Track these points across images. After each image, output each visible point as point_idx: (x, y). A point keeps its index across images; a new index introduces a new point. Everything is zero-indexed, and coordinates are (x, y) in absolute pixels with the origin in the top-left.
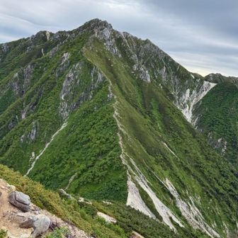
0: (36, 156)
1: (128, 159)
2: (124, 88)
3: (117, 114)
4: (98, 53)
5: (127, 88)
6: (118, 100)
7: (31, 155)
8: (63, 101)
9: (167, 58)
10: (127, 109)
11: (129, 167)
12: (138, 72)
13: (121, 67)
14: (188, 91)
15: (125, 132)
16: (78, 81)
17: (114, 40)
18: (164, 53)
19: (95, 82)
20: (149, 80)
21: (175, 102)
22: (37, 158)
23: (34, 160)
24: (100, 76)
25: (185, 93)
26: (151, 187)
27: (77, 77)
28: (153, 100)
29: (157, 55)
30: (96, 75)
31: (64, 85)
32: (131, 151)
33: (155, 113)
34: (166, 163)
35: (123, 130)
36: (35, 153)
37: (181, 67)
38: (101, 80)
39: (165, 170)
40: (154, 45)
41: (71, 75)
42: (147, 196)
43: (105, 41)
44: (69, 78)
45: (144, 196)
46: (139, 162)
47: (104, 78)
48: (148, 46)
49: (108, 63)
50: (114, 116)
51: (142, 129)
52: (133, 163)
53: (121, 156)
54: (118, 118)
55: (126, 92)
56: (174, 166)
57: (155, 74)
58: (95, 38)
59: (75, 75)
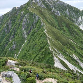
0: (17, 55)
1: (53, 48)
2: (48, 20)
3: (46, 31)
4: (35, 8)
5: (50, 20)
6: (46, 25)
7: (15, 55)
8: (24, 31)
9: (68, 5)
10: (50, 28)
11: (54, 52)
12: (54, 12)
13: (46, 12)
14: (80, 17)
15: (50, 38)
16: (28, 21)
17: (41, 2)
18: (66, 4)
19: (35, 20)
20: (60, 15)
21: (75, 23)
22: (17, 56)
23: (16, 57)
24: (37, 17)
25: (79, 18)
26: (66, 59)
27: (27, 20)
28: (63, 23)
29: (63, 5)
30: (35, 17)
31: (23, 24)
32: (54, 45)
33: (65, 28)
34: (72, 48)
35: (49, 37)
36: (16, 54)
37: (75, 8)
38: (38, 19)
39: (72, 51)
40: (61, 2)
41: (25, 20)
42: (64, 62)
43: (38, 3)
44: (24, 21)
45: (63, 63)
46: (59, 49)
47: (39, 18)
48: (58, 2)
49: (40, 11)
50: (45, 32)
51: (59, 35)
52: (56, 50)
53: (49, 48)
54: (47, 32)
55: (50, 21)
56: (76, 49)
57: (64, 13)
58: (33, 3)
59: (26, 19)
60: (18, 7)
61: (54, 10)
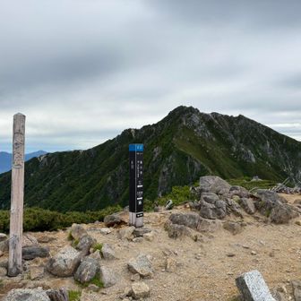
9: (268, 131)
12: (239, 153)
13: (218, 151)
16: (174, 174)
17: (204, 124)
18: (263, 126)
19: (192, 172)
20: (254, 160)
24: (196, 164)
27: (172, 170)
29: (256, 130)
30: (192, 165)
31: (160, 180)
37: (287, 138)
38: (199, 169)
40: (249, 120)
41: (165, 169)
43: (195, 127)
44: (164, 173)
47: (202, 167)
48: (242, 121)
49: (203, 150)
57: (258, 151)
58: (184, 127)
59: (169, 169)
60: (136, 130)
61: (237, 147)
